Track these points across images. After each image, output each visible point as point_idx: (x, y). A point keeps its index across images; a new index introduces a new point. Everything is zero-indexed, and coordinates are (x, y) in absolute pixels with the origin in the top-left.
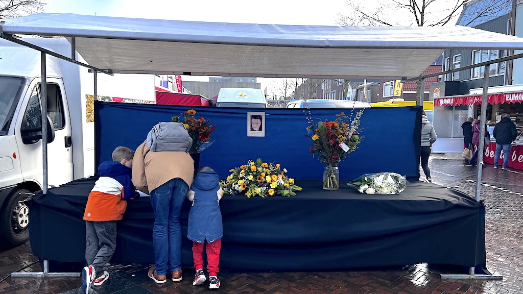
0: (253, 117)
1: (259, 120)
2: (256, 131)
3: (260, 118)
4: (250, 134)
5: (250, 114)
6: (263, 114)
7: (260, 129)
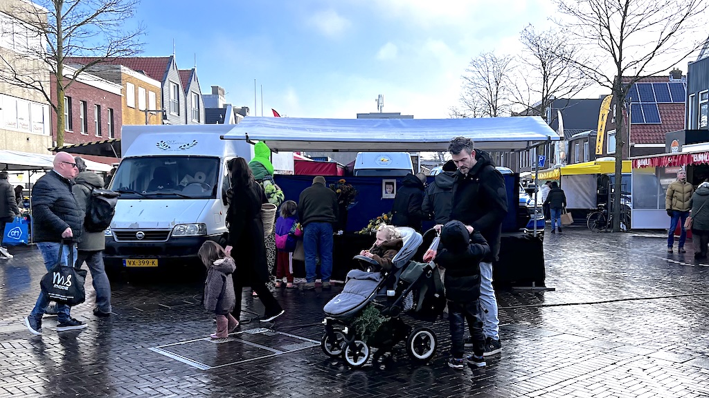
0: (387, 183)
1: (391, 186)
2: (388, 194)
3: (392, 184)
4: (385, 196)
5: (384, 181)
6: (394, 181)
7: (393, 192)
